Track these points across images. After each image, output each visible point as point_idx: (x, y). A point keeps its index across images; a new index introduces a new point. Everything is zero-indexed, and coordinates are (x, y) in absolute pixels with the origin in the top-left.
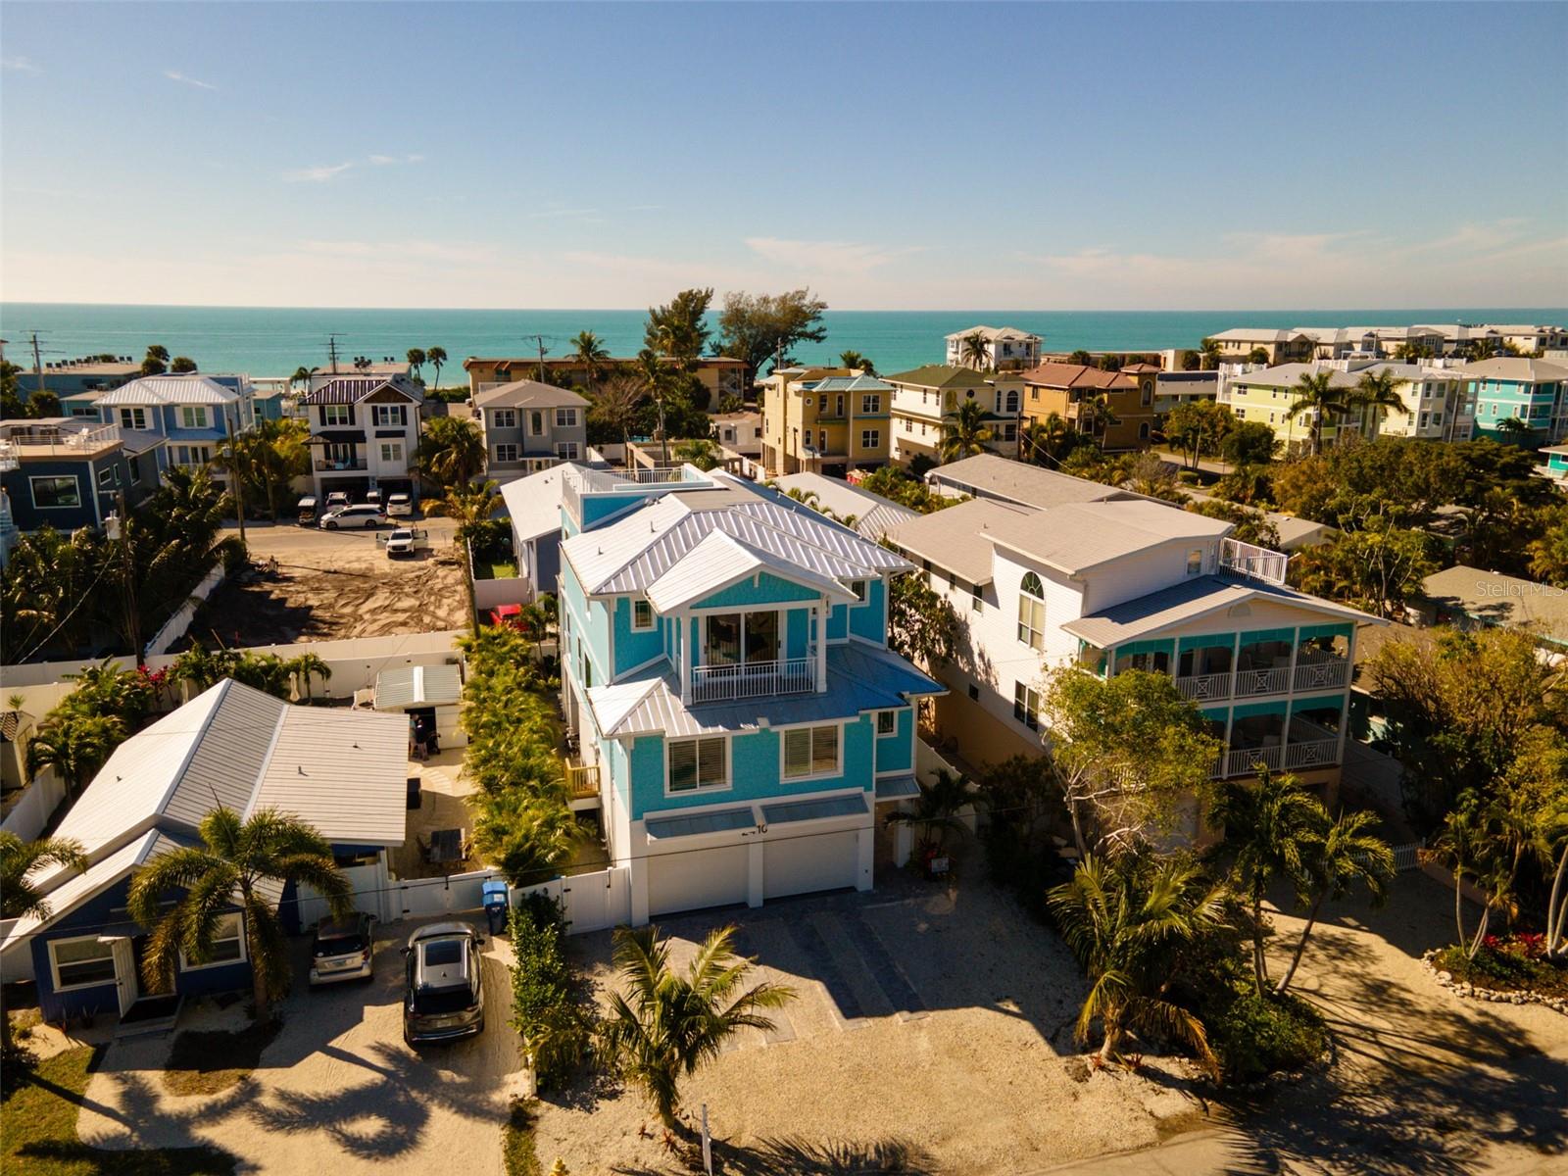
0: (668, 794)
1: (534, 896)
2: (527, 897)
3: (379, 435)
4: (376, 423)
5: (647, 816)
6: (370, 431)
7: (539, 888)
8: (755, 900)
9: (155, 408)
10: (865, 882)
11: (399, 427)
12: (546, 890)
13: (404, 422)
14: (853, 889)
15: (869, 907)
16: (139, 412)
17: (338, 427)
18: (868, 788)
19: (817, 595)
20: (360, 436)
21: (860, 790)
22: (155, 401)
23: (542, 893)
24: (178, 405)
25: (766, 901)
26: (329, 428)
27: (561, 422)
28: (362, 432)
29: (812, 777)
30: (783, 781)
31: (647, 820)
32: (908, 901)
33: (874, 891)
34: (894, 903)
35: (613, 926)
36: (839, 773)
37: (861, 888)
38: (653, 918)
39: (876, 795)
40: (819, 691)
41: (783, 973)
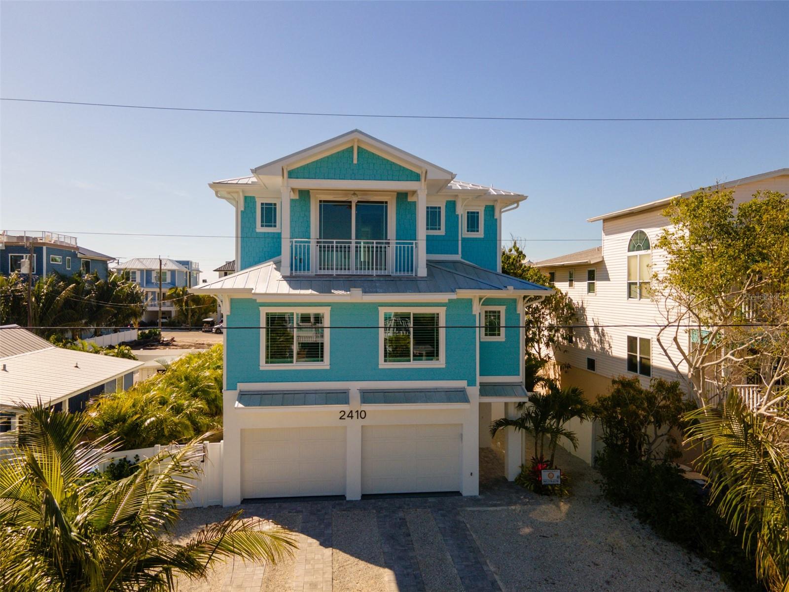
0: (264, 366)
5: (242, 386)
8: (354, 494)
9: (142, 271)
10: (470, 487)
14: (458, 493)
15: (469, 509)
16: (134, 273)
18: (472, 383)
19: (416, 177)
21: (463, 385)
22: (142, 267)
25: (365, 497)
29: (413, 364)
30: (383, 365)
31: (240, 391)
32: (513, 507)
33: (480, 497)
34: (499, 508)
35: (206, 506)
36: (440, 363)
37: (465, 493)
38: (245, 501)
39: (480, 394)
40: (418, 275)
41: (352, 558)
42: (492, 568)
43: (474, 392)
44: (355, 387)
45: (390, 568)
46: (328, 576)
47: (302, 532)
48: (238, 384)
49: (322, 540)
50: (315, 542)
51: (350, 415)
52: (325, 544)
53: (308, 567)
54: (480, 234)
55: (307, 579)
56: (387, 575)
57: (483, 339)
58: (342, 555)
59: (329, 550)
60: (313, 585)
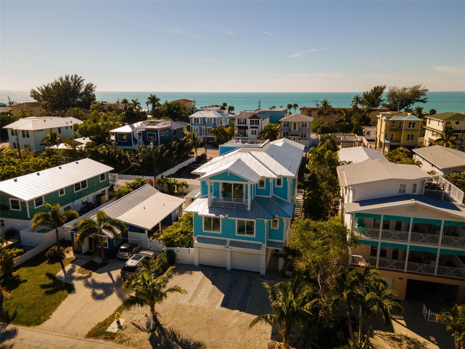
1: (170, 250)
2: (168, 250)
3: (251, 128)
4: (251, 124)
6: (249, 126)
7: (172, 248)
8: (229, 268)
9: (201, 118)
10: (263, 272)
11: (256, 126)
12: (173, 249)
13: (258, 125)
14: (258, 273)
15: (258, 279)
16: (198, 119)
17: (242, 125)
18: (264, 243)
20: (246, 128)
21: (261, 243)
22: (202, 117)
23: (172, 250)
24: (206, 118)
25: (232, 269)
26: (240, 125)
27: (302, 126)
28: (247, 127)
29: (246, 235)
30: (237, 234)
31: (198, 237)
32: (272, 281)
33: (265, 276)
35: (190, 264)
36: (254, 236)
37: (261, 273)
38: (200, 265)
39: (267, 246)
40: (248, 210)
41: (218, 289)
42: (249, 299)
43: (264, 246)
44: (229, 240)
45: (224, 294)
46: (209, 293)
47: (209, 279)
49: (213, 282)
50: (211, 282)
51: (227, 247)
52: (213, 284)
53: (206, 289)
54: (281, 186)
55: (204, 293)
56: (223, 295)
57: (272, 228)
58: (216, 288)
59: (213, 286)
60: (205, 294)
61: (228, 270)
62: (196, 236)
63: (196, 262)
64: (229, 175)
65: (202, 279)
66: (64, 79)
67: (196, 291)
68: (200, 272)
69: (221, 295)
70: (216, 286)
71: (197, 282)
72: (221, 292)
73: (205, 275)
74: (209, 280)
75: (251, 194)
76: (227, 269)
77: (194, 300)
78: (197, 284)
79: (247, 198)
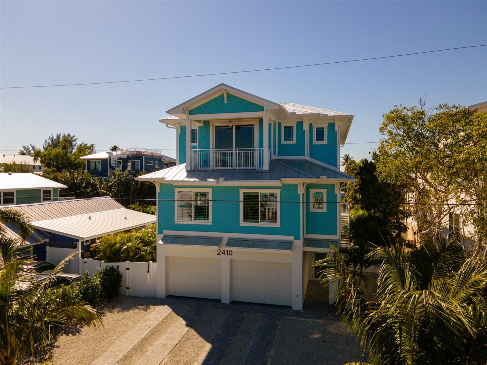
0: (177, 221)
1: (112, 268)
2: (108, 268)
5: (166, 232)
7: (115, 264)
8: (226, 300)
10: (297, 304)
12: (118, 266)
15: (289, 317)
18: (297, 238)
19: (261, 108)
21: (291, 238)
23: (116, 268)
25: (233, 302)
29: (260, 224)
30: (242, 224)
31: (165, 235)
32: (319, 321)
33: (302, 311)
34: (309, 320)
35: (150, 296)
36: (277, 224)
37: (294, 308)
38: (169, 296)
39: (304, 246)
40: (264, 169)
41: (197, 335)
42: (271, 354)
43: (299, 243)
44: (226, 236)
45: (212, 344)
46: (176, 342)
47: (182, 317)
48: (164, 231)
49: (188, 323)
50: (184, 323)
51: (223, 253)
52: (187, 325)
53: (171, 335)
55: (164, 342)
56: (208, 347)
57: (312, 210)
58: (193, 332)
59: (188, 329)
60: (164, 345)
61: (223, 304)
62: (162, 233)
63: (161, 292)
64: (226, 102)
65: (166, 317)
66: (55, 137)
67: (145, 339)
68: (166, 306)
69: (203, 347)
70: (196, 331)
71: (154, 323)
72: (203, 340)
73: (174, 310)
74: (181, 319)
75: (270, 147)
76: (222, 302)
77: (134, 357)
78: (152, 327)
79: (261, 145)
